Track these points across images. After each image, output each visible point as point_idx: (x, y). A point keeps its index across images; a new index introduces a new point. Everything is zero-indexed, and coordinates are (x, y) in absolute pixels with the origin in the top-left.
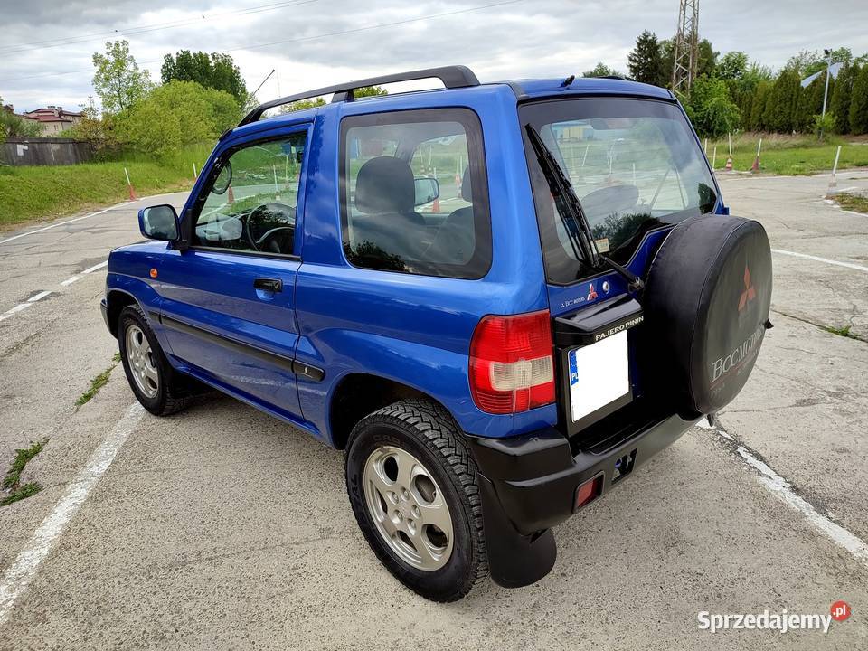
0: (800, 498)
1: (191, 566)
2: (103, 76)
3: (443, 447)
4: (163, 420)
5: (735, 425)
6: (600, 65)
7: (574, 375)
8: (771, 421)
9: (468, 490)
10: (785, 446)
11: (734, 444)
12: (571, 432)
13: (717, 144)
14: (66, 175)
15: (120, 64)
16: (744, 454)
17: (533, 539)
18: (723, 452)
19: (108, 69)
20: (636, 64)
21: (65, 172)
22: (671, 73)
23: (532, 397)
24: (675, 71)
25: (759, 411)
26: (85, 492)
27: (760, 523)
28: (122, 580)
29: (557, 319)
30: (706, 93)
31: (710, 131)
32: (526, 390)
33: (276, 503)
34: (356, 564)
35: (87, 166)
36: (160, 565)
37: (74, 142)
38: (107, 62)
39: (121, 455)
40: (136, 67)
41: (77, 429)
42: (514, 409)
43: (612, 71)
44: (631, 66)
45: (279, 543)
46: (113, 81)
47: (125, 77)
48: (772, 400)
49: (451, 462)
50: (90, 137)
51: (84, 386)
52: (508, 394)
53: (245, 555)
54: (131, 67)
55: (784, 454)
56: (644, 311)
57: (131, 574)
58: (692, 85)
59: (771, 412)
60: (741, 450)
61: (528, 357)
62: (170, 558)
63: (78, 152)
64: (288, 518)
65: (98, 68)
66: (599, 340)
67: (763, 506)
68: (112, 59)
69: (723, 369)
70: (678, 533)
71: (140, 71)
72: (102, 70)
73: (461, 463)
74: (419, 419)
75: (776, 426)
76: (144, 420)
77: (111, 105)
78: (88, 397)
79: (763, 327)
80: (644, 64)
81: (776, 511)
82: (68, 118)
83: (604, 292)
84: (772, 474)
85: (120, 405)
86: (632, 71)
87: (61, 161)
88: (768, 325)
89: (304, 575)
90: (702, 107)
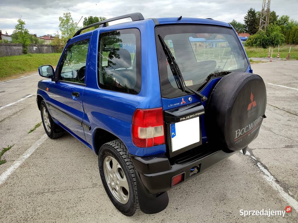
0: (278, 185)
1: (45, 194)
2: (62, 24)
3: (126, 158)
4: (53, 140)
5: (259, 154)
6: (234, 20)
7: (173, 133)
8: (273, 153)
9: (133, 175)
10: (277, 164)
11: (256, 162)
12: (171, 156)
13: (275, 49)
14: (48, 57)
15: (68, 20)
16: (259, 166)
17: (157, 196)
18: (251, 164)
19: (64, 22)
20: (247, 20)
21: (47, 56)
22: (259, 23)
23: (154, 141)
24: (261, 22)
25: (269, 149)
26: (19, 164)
27: (260, 194)
28: (20, 197)
29: (165, 111)
30: (272, 30)
31: (273, 44)
32: (152, 139)
33: (81, 172)
34: (102, 198)
35: (55, 54)
36: (35, 193)
37: (52, 46)
38: (64, 20)
39: (35, 152)
40: (73, 21)
41: (24, 142)
42: (147, 146)
43: (238, 22)
44: (245, 21)
45: (77, 188)
46: (65, 26)
47: (69, 25)
48: (275, 145)
49: (128, 164)
50: (57, 45)
51: (32, 127)
52: (145, 140)
53: (64, 191)
54: (71, 22)
55: (276, 166)
56: (205, 109)
57: (24, 195)
58: (267, 27)
59: (274, 149)
60: (259, 164)
61: (152, 126)
62: (39, 190)
63: (53, 50)
64: (83, 179)
65: (61, 22)
66: (182, 120)
67: (262, 187)
68: (65, 19)
69: (240, 133)
70: (225, 196)
71: (74, 23)
72: (62, 22)
73: (132, 165)
74: (119, 147)
75: (274, 155)
76: (47, 140)
77: (64, 34)
78: (32, 131)
79: (262, 117)
80: (250, 20)
81: (268, 190)
82: (53, 38)
83: (189, 101)
84: (269, 174)
85: (41, 134)
86: (245, 22)
87: (47, 52)
88: (264, 117)
89: (82, 201)
90: (270, 35)
